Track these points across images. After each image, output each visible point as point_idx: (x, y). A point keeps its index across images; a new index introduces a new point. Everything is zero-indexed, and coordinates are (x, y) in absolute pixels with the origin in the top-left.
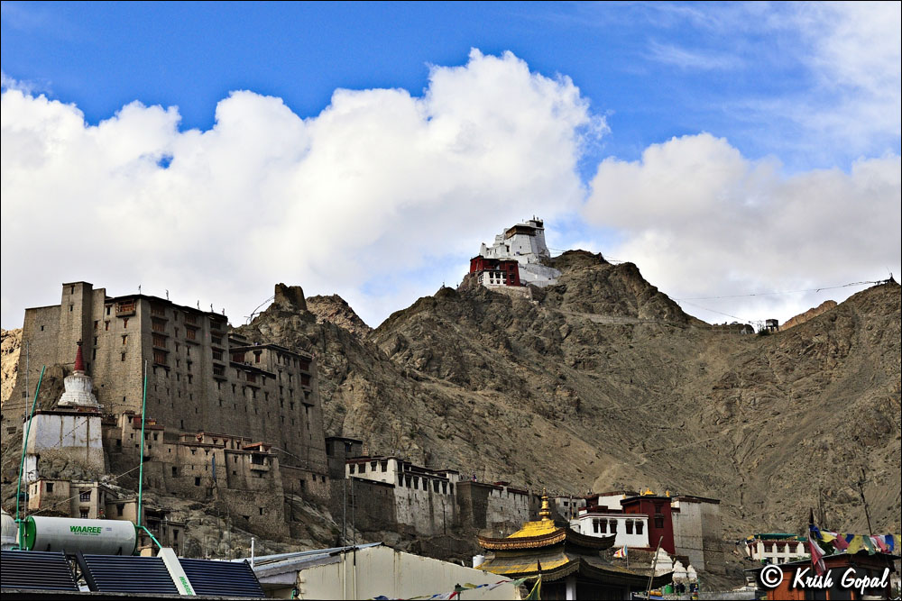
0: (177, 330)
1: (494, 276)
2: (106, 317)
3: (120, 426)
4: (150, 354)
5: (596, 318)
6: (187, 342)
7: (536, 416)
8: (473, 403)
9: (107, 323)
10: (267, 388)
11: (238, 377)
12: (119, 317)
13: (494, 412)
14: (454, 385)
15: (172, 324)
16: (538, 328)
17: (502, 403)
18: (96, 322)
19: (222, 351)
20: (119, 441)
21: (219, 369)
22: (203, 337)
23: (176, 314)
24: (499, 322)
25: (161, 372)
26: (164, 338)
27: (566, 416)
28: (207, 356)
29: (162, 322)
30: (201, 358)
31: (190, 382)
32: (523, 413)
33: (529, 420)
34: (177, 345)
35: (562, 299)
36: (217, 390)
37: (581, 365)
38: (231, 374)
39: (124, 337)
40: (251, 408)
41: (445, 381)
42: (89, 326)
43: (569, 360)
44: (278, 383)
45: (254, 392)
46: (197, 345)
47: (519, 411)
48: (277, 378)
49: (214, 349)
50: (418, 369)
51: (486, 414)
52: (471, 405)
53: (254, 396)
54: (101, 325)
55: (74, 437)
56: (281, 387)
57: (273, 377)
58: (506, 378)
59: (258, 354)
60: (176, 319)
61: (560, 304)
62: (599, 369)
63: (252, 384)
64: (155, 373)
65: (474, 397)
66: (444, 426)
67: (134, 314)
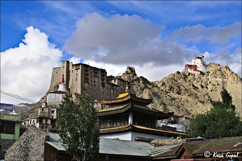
0: (91, 73)
1: (191, 69)
2: (72, 70)
3: (73, 97)
4: (83, 79)
5: (217, 79)
6: (94, 76)
7: (199, 102)
8: (182, 99)
9: (73, 71)
10: (117, 89)
11: (109, 86)
12: (76, 69)
13: (187, 101)
14: (177, 94)
15: (90, 71)
16: (202, 81)
17: (190, 99)
18: (70, 71)
19: (104, 79)
20: (72, 101)
21: (103, 84)
22: (99, 75)
23: (91, 69)
24: (191, 80)
25: (86, 84)
26: (88, 75)
27: (207, 103)
28: (100, 80)
29: (87, 71)
30: (98, 80)
31: (95, 87)
32: (195, 101)
33: (197, 103)
34: (91, 77)
35: (209, 75)
36: (102, 89)
37: (213, 91)
38: (106, 85)
39: (77, 74)
40: (112, 94)
41: (175, 93)
42: (68, 72)
43: (210, 89)
44: (120, 88)
45: (113, 90)
46: (97, 77)
47: (194, 101)
48: (120, 87)
49: (102, 78)
50: (168, 90)
51: (185, 101)
52: (181, 99)
53: (113, 91)
54: (71, 72)
55: (59, 99)
56: (121, 89)
57: (119, 86)
58: (191, 93)
59: (115, 81)
60: (91, 70)
61: (208, 76)
62: (217, 92)
63: (113, 88)
64: (84, 84)
65: (182, 97)
66: (171, 103)
67: (79, 68)
